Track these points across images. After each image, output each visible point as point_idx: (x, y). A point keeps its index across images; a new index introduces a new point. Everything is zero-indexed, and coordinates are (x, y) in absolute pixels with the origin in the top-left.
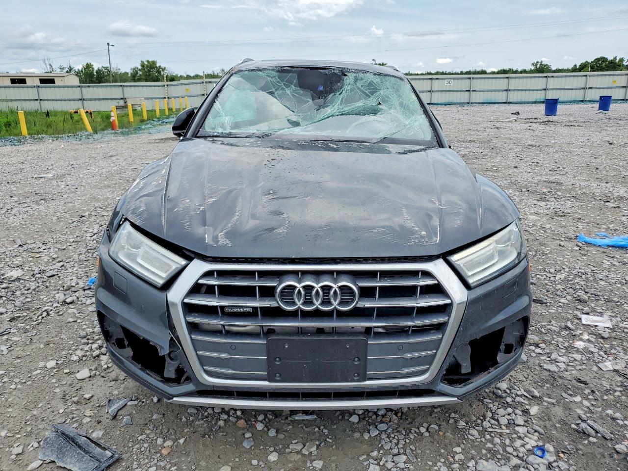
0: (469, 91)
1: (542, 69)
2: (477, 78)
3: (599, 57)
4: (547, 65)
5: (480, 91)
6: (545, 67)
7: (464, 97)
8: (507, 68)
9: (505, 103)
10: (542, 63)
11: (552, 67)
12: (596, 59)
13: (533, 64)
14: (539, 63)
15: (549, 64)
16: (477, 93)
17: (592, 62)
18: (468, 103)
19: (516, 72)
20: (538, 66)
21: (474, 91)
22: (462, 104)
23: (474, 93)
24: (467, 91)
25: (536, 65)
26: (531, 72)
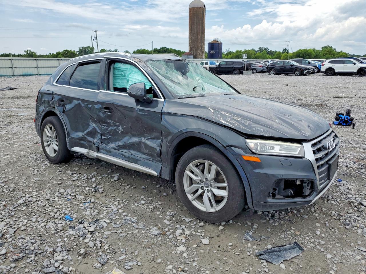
0: (12, 67)
1: (31, 55)
2: (16, 60)
3: (65, 50)
4: (34, 52)
5: (19, 68)
6: (33, 53)
7: (9, 72)
8: (7, 53)
9: (38, 75)
10: (31, 51)
11: (37, 53)
12: (64, 51)
13: (25, 51)
14: (29, 51)
15: (35, 52)
16: (17, 69)
17: (62, 52)
18: (13, 75)
19: (14, 56)
20: (29, 53)
21: (15, 67)
22: (9, 76)
23: (15, 69)
24: (10, 67)
25: (27, 52)
26: (24, 56)
